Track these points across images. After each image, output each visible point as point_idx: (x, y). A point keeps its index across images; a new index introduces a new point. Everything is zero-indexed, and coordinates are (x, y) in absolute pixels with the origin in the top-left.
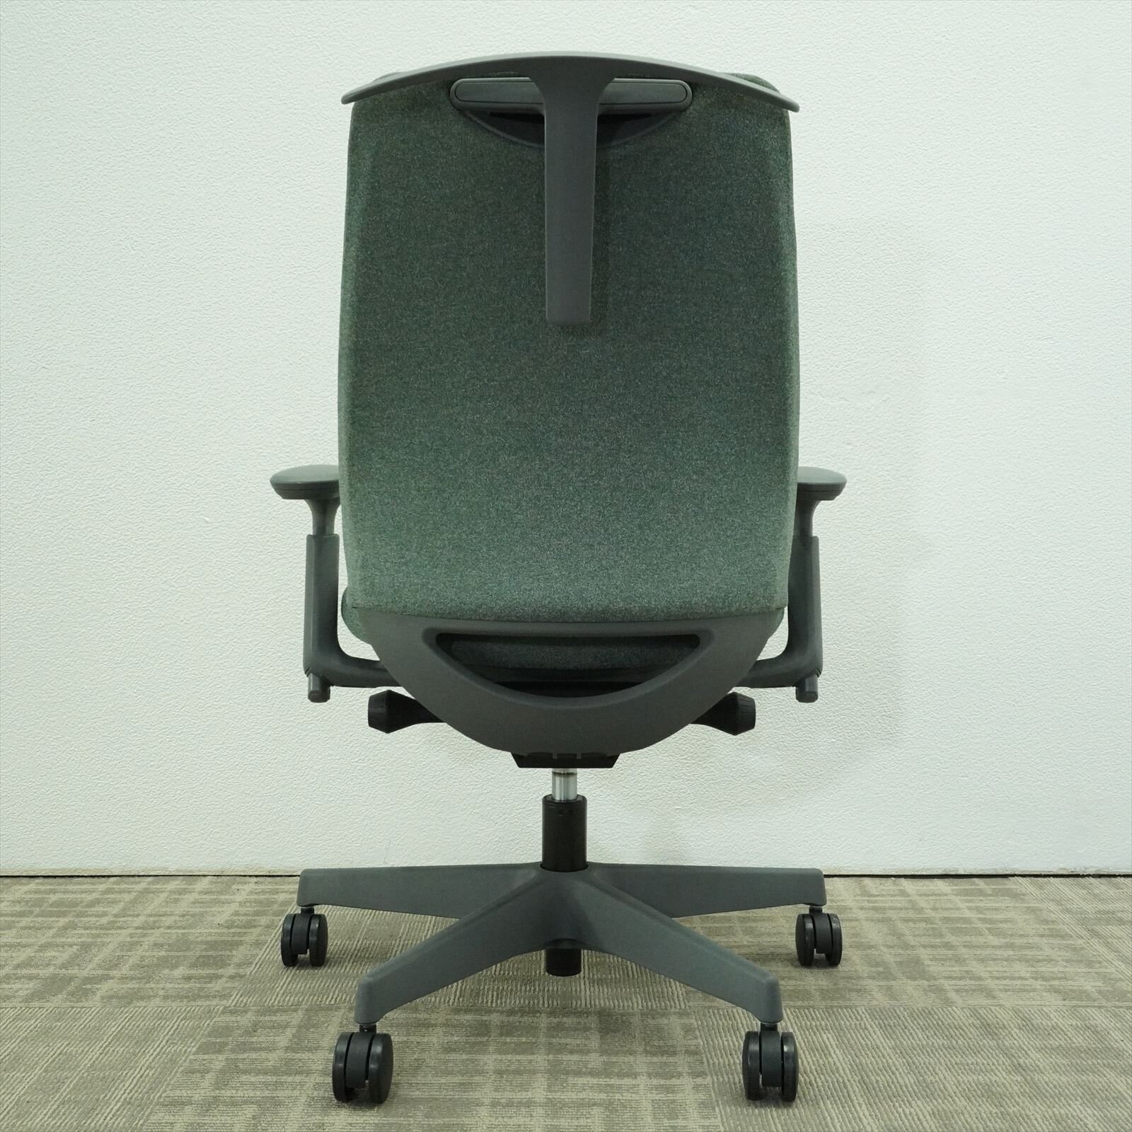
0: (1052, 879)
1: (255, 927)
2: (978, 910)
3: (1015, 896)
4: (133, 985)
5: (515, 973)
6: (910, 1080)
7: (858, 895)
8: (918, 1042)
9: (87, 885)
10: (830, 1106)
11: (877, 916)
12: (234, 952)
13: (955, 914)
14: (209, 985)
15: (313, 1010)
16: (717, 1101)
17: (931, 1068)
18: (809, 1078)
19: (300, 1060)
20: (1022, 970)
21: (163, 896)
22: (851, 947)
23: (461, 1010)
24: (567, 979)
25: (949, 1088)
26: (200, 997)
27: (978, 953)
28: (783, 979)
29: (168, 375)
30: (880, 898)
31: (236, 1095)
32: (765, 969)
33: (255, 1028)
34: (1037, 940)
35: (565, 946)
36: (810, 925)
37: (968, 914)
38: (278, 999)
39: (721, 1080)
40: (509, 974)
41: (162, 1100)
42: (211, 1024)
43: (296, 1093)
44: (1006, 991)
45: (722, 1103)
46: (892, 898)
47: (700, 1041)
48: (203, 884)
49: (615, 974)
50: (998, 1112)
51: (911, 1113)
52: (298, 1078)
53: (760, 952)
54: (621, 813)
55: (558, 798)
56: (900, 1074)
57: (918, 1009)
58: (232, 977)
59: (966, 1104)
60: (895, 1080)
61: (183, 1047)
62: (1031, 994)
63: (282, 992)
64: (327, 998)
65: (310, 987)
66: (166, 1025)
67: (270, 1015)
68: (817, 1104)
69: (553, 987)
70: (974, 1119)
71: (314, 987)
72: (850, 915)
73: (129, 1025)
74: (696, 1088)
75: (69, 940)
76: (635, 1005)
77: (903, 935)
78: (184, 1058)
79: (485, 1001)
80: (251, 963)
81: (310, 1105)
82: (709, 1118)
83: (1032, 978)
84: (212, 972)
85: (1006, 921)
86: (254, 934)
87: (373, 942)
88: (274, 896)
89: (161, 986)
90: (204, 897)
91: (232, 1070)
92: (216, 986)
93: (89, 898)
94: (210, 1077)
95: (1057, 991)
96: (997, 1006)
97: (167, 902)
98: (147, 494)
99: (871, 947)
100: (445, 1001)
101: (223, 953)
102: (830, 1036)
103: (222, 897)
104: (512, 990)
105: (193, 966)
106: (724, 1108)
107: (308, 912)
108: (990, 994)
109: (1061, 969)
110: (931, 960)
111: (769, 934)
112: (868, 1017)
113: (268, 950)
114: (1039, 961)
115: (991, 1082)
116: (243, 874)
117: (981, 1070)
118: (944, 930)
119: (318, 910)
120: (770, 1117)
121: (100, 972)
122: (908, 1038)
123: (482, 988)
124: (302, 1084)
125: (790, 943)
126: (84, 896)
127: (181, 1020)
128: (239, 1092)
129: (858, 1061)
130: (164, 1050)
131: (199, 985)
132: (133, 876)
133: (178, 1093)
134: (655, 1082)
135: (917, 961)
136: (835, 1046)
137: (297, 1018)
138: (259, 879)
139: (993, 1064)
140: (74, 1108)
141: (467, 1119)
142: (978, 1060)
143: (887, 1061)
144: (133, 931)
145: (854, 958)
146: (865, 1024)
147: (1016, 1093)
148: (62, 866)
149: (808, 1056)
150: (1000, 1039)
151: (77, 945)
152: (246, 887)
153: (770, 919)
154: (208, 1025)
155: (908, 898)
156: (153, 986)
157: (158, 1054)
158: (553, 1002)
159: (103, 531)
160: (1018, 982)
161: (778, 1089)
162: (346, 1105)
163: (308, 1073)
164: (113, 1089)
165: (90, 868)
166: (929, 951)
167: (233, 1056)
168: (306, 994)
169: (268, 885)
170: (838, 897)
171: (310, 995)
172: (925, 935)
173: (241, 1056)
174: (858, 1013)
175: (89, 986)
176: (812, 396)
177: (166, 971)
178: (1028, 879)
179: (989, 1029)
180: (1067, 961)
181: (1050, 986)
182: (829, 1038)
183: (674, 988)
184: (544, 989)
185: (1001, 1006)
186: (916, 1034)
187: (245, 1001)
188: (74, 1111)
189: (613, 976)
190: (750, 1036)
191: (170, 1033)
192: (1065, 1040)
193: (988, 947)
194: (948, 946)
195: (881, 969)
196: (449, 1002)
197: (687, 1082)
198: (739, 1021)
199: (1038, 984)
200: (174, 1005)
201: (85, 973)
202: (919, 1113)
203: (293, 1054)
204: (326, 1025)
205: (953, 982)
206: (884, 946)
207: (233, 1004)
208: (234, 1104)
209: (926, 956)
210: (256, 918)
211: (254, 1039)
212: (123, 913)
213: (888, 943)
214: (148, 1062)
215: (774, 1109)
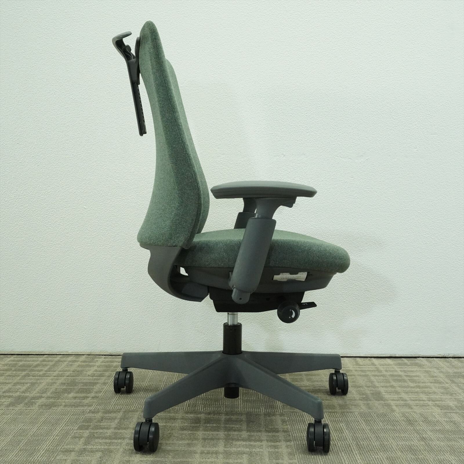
0: (435, 359)
1: (103, 376)
2: (405, 371)
3: (420, 366)
4: (52, 400)
5: (211, 397)
6: (377, 444)
7: (354, 365)
8: (380, 427)
9: (35, 358)
10: (343, 455)
11: (362, 374)
12: (95, 387)
13: (395, 373)
14: (83, 401)
15: (126, 412)
16: (296, 452)
17: (386, 438)
18: (335, 443)
19: (121, 433)
20: (423, 397)
21: (66, 363)
22: (352, 387)
23: (189, 412)
24: (233, 399)
25: (394, 447)
26: (79, 406)
27: (405, 389)
28: (323, 400)
29: (69, 147)
30: (363, 366)
31: (93, 448)
32: (316, 396)
33: (102, 419)
34: (429, 384)
35: (233, 386)
36: (335, 378)
37: (400, 373)
38: (112, 407)
39: (298, 443)
40: (209, 397)
41: (62, 450)
42: (84, 417)
43: (119, 447)
44: (417, 406)
45: (298, 453)
46: (368, 367)
47: (289, 426)
48: (83, 358)
49: (253, 398)
50: (415, 458)
51: (378, 458)
52: (119, 441)
53: (314, 389)
54: (256, 331)
55: (230, 324)
56: (373, 441)
57: (380, 413)
58: (93, 398)
59: (401, 454)
60: (371, 444)
61: (72, 427)
62: (427, 407)
63: (114, 404)
64: (133, 407)
65: (125, 402)
66: (65, 418)
67: (108, 414)
68: (338, 453)
69: (227, 403)
70: (405, 460)
71: (127, 402)
72: (351, 373)
73: (49, 418)
74: (287, 447)
75: (26, 381)
76: (262, 410)
77: (373, 382)
78: (72, 432)
79: (199, 408)
80: (102, 392)
81: (124, 452)
82: (293, 460)
83: (428, 400)
84: (85, 395)
85: (416, 376)
86: (103, 380)
87: (152, 383)
88: (112, 364)
89: (64, 401)
90: (83, 363)
91: (92, 437)
92: (86, 401)
93: (36, 363)
94: (82, 440)
95: (439, 406)
96: (413, 412)
97: (67, 366)
98: (60, 196)
99: (360, 387)
100: (182, 408)
101: (90, 387)
102: (343, 424)
103: (91, 364)
104: (210, 404)
105: (77, 392)
106: (299, 456)
107: (125, 370)
108: (410, 407)
109: (440, 397)
110: (385, 392)
111: (317, 381)
112: (359, 416)
113: (109, 386)
114: (430, 393)
115: (411, 445)
116: (99, 354)
117: (407, 440)
118: (390, 380)
119: (129, 370)
120: (318, 459)
121: (38, 395)
122: (376, 426)
123: (197, 403)
124: (121, 444)
125: (326, 385)
126: (33, 363)
127: (72, 415)
128: (94, 447)
129: (355, 435)
130: (63, 428)
131: (79, 401)
132: (54, 355)
133: (69, 447)
134: (270, 444)
135: (379, 393)
136: (345, 429)
137: (120, 415)
138: (106, 356)
139: (412, 437)
140: (25, 453)
141: (190, 459)
142: (406, 435)
143: (367, 435)
144: (53, 378)
145: (353, 391)
146: (358, 420)
147: (422, 450)
148: (24, 350)
149: (334, 433)
150: (415, 426)
151: (29, 383)
152: (100, 360)
153: (318, 375)
154: (83, 417)
155: (375, 367)
156: (60, 401)
157: (61, 430)
158: (227, 409)
159: (42, 211)
160: (422, 402)
161: (322, 448)
162: (139, 452)
163: (124, 438)
164: (41, 445)
165: (36, 351)
166: (384, 389)
167: (92, 431)
168: (124, 405)
169: (109, 359)
170: (346, 365)
171: (125, 405)
172: (382, 382)
173: (95, 431)
174: (355, 415)
175: (34, 401)
176: (337, 157)
177: (66, 395)
178: (425, 359)
179: (410, 422)
180: (442, 393)
181: (435, 404)
182: (343, 425)
183: (278, 404)
184: (223, 404)
185: (415, 412)
186: (379, 424)
187: (98, 408)
188: (25, 454)
189: (252, 398)
190: (310, 425)
191: (67, 421)
192: (442, 427)
193: (409, 387)
194: (392, 386)
195: (364, 396)
196: (183, 409)
197: (283, 444)
198: (305, 418)
199: (430, 403)
200: (69, 409)
201: (32, 395)
202: (381, 458)
203: (118, 430)
204: (132, 418)
205: (395, 402)
206: (365, 386)
207: (94, 409)
208: (92, 452)
209: (383, 391)
210: (104, 373)
211: (102, 424)
212: (49, 370)
213: (367, 385)
214: (57, 433)
215: (320, 456)
